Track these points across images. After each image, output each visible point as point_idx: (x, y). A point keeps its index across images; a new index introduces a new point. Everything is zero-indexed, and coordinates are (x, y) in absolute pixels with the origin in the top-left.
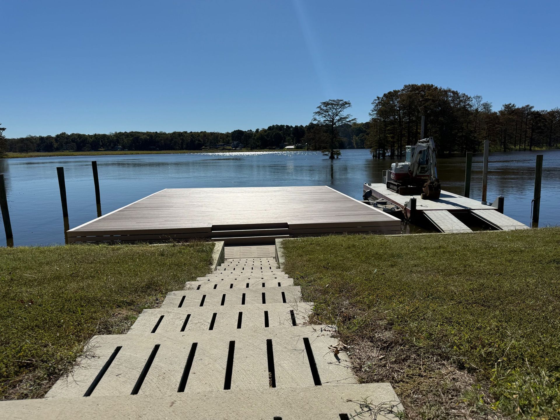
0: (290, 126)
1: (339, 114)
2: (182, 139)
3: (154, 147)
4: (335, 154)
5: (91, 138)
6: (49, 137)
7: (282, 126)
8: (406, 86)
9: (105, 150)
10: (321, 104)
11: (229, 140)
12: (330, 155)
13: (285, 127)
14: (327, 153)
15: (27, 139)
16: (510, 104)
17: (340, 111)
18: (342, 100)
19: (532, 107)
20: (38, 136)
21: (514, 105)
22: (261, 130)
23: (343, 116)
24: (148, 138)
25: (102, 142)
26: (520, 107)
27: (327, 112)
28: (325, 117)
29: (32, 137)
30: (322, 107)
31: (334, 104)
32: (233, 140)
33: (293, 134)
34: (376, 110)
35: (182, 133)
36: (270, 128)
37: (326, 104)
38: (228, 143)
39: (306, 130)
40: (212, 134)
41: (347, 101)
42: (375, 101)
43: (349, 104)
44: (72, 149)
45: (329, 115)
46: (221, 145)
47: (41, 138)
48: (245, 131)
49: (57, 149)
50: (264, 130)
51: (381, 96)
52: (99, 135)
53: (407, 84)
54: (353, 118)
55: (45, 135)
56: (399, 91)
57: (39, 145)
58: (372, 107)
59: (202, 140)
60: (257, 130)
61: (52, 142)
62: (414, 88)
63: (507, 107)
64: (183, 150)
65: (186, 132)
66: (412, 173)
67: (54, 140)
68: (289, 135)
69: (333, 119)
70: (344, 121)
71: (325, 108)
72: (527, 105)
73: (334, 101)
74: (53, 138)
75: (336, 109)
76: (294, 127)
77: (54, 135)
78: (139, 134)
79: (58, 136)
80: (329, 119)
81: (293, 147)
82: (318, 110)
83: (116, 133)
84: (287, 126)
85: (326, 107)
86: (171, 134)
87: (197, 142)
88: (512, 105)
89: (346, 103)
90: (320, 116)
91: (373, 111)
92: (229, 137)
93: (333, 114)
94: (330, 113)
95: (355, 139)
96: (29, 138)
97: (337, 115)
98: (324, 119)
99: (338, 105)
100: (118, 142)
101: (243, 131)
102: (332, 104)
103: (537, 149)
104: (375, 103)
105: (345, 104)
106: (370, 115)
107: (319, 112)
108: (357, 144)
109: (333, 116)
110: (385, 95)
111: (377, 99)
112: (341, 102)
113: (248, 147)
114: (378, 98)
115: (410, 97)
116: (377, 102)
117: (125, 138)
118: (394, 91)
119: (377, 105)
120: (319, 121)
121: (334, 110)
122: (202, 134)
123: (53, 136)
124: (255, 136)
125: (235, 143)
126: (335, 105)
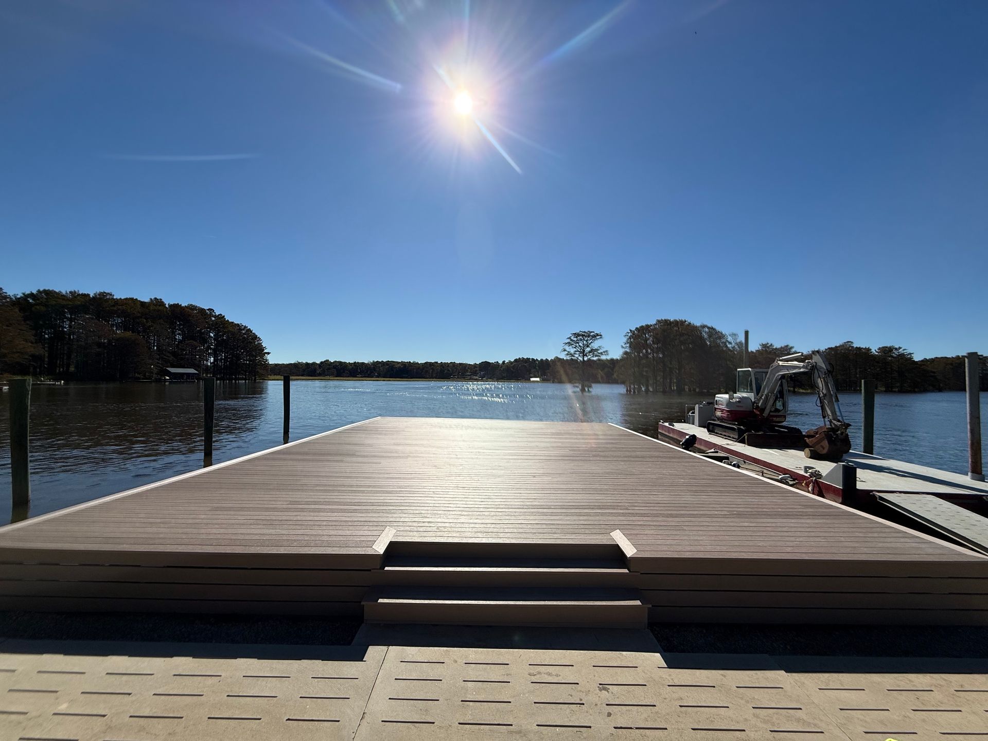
0: (535, 359)
1: (590, 346)
2: (433, 369)
4: (586, 387)
5: (351, 366)
6: (314, 364)
7: (528, 359)
8: (658, 321)
9: (361, 377)
10: (571, 335)
11: (476, 371)
12: (580, 387)
14: (577, 385)
15: (295, 364)
16: (768, 344)
17: (591, 343)
18: (593, 332)
19: (792, 348)
20: (304, 362)
21: (772, 344)
22: (507, 362)
23: (594, 347)
25: (360, 369)
26: (779, 347)
27: (578, 343)
28: (575, 348)
29: (299, 363)
30: (572, 338)
31: (584, 335)
32: (480, 370)
33: (539, 367)
34: (628, 343)
35: (433, 363)
36: (516, 360)
37: (576, 335)
38: (475, 373)
39: (551, 363)
40: (460, 364)
41: (598, 333)
42: (627, 334)
43: (601, 335)
44: (332, 375)
45: (579, 346)
46: (469, 375)
47: (307, 364)
49: (320, 375)
50: (510, 362)
51: (633, 329)
52: (358, 363)
53: (660, 319)
54: (604, 350)
55: (310, 362)
56: (651, 326)
57: (304, 371)
58: (625, 340)
59: (450, 370)
60: (504, 362)
61: (316, 368)
62: (666, 323)
63: (765, 346)
64: (434, 378)
65: (437, 363)
66: (762, 410)
67: (318, 366)
68: (535, 368)
69: (584, 351)
70: (595, 353)
71: (575, 339)
72: (786, 345)
73: (584, 332)
74: (317, 364)
75: (587, 341)
76: (539, 360)
77: (318, 362)
78: (394, 364)
79: (322, 363)
80: (579, 350)
81: (538, 379)
82: (569, 340)
83: (374, 362)
84: (533, 359)
85: (576, 337)
86: (422, 364)
87: (446, 371)
88: (770, 344)
89: (598, 335)
90: (571, 347)
91: (626, 344)
92: (477, 367)
93: (584, 345)
94: (581, 344)
95: (600, 373)
96: (296, 364)
97: (588, 346)
98: (575, 350)
99: (589, 336)
100: (375, 370)
102: (583, 336)
103: (801, 391)
104: (627, 336)
105: (596, 336)
106: (622, 347)
107: (569, 343)
108: (602, 377)
110: (637, 329)
112: (592, 334)
113: (494, 378)
114: (631, 330)
115: (664, 331)
116: (629, 335)
117: (382, 366)
119: (630, 338)
120: (569, 352)
121: (585, 342)
122: (451, 364)
124: (501, 367)
125: (482, 373)
126: (586, 336)
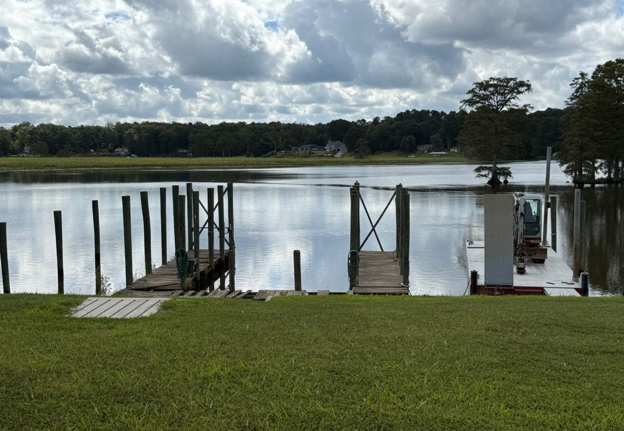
1: (509, 103)
3: (185, 151)
4: (500, 174)
11: (323, 139)
12: (490, 176)
13: (430, 115)
14: (486, 172)
17: (511, 98)
18: (514, 79)
22: (383, 121)
23: (517, 106)
24: (175, 134)
27: (487, 99)
30: (477, 90)
31: (499, 86)
34: (578, 96)
37: (484, 85)
38: (319, 144)
41: (525, 80)
42: (576, 81)
43: (528, 85)
46: (307, 149)
48: (353, 122)
58: (572, 90)
59: (272, 138)
60: (376, 120)
71: (482, 93)
73: (499, 81)
74: (7, 131)
75: (503, 95)
82: (469, 96)
85: (484, 90)
89: (522, 84)
93: (497, 103)
94: (492, 102)
97: (505, 104)
99: (506, 87)
101: (349, 122)
102: (495, 86)
104: (576, 83)
105: (521, 86)
107: (471, 100)
109: (498, 106)
111: (580, 76)
112: (512, 83)
114: (583, 75)
116: (580, 81)
118: (617, 60)
119: (581, 88)
121: (499, 96)
122: (272, 128)
123: (7, 129)
125: (333, 143)
126: (501, 87)
